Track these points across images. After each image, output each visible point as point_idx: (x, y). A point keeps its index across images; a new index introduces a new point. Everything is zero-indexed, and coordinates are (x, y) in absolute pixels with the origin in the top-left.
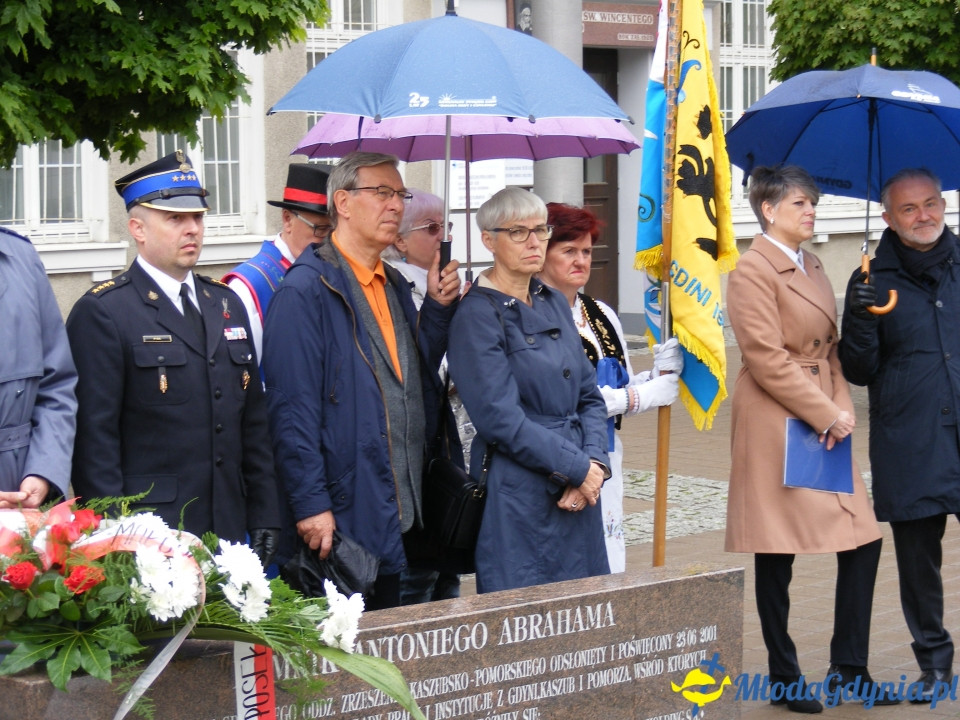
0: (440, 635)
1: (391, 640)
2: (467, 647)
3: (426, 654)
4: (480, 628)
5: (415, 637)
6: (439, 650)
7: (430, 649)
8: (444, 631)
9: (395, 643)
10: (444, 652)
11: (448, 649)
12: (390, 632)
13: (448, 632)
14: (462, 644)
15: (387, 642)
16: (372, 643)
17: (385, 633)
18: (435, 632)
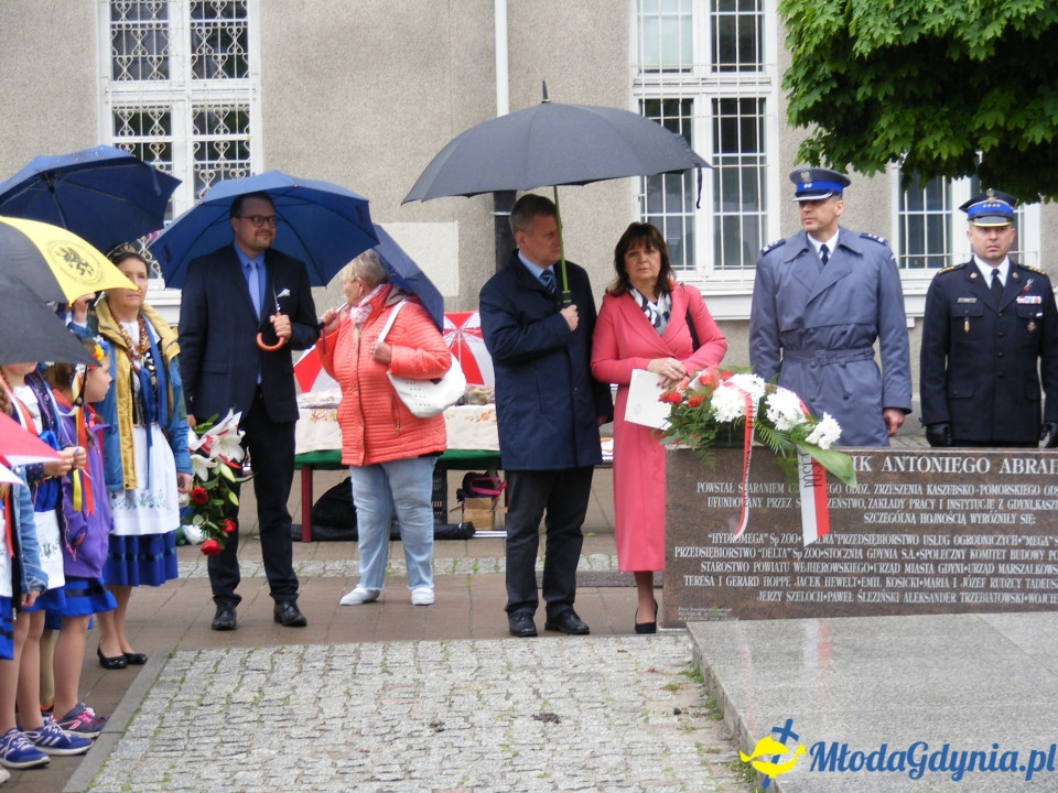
0: (951, 461)
1: (912, 459)
2: (973, 471)
3: (940, 470)
4: (983, 461)
5: (931, 460)
6: (951, 468)
7: (944, 468)
8: (954, 459)
9: (915, 462)
10: (954, 471)
11: (957, 469)
12: (912, 454)
13: (957, 461)
14: (969, 468)
15: (909, 460)
16: (898, 459)
17: (907, 454)
18: (947, 459)
